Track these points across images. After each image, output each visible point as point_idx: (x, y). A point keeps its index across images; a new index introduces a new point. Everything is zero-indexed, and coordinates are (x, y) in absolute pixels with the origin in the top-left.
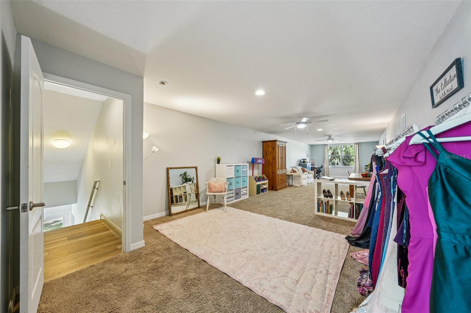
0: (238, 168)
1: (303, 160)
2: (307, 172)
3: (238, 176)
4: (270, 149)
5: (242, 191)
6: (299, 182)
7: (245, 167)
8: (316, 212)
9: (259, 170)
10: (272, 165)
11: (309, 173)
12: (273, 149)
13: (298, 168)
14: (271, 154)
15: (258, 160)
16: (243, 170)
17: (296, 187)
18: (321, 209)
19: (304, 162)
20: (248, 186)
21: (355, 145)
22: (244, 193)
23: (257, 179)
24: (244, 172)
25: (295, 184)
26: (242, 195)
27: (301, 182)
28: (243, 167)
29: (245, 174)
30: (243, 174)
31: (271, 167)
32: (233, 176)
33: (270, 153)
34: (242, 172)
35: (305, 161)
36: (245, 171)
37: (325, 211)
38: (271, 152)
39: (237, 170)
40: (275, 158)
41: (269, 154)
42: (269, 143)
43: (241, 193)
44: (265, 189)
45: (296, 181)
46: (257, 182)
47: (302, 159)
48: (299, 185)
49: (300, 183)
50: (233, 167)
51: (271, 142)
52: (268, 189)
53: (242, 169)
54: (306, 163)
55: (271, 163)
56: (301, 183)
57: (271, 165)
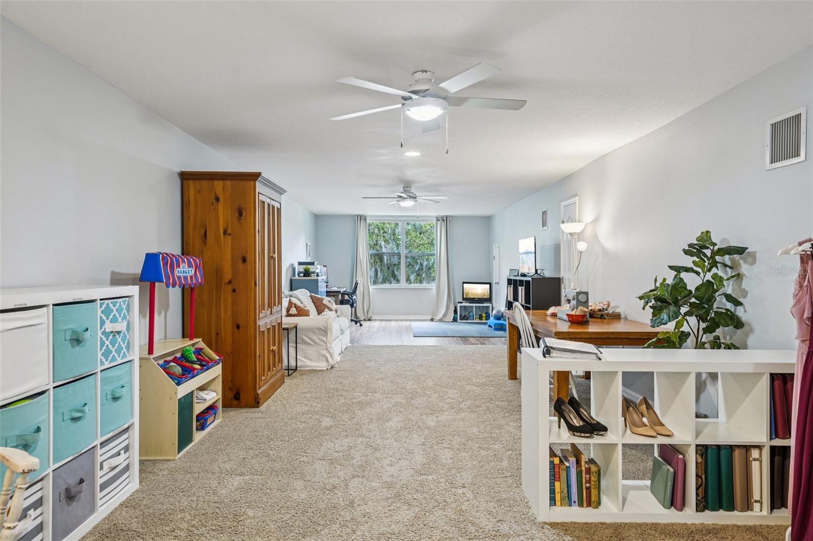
0: (76, 319)
1: (304, 266)
2: (330, 310)
3: (78, 373)
4: (223, 215)
5: (101, 464)
6: (324, 352)
7: (119, 311)
8: (545, 512)
9: (168, 315)
10: (234, 291)
11: (336, 311)
12: (240, 214)
13: (301, 297)
14: (229, 238)
15: (178, 266)
16: (109, 327)
17: (314, 371)
18: (562, 492)
19: (307, 273)
20: (136, 420)
21: (439, 222)
22: (113, 469)
23: (178, 370)
24: (113, 343)
25: (308, 363)
26: (103, 486)
27: (329, 351)
28: (107, 312)
29: (119, 351)
30: (106, 354)
31: (230, 301)
32: (42, 379)
33: (225, 232)
34: (103, 344)
35: (312, 268)
36: (119, 333)
37: (575, 497)
38: (229, 231)
39: (74, 332)
40: (249, 258)
41: (217, 238)
42: (218, 185)
43: (100, 473)
44: (212, 408)
45: (310, 351)
46: (178, 384)
47: (300, 264)
48: (323, 365)
49: (325, 356)
50: (43, 317)
51: (229, 183)
52: (220, 405)
53: (103, 323)
54: (313, 277)
55: (230, 282)
56: (331, 356)
57: (230, 288)
